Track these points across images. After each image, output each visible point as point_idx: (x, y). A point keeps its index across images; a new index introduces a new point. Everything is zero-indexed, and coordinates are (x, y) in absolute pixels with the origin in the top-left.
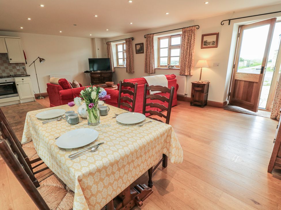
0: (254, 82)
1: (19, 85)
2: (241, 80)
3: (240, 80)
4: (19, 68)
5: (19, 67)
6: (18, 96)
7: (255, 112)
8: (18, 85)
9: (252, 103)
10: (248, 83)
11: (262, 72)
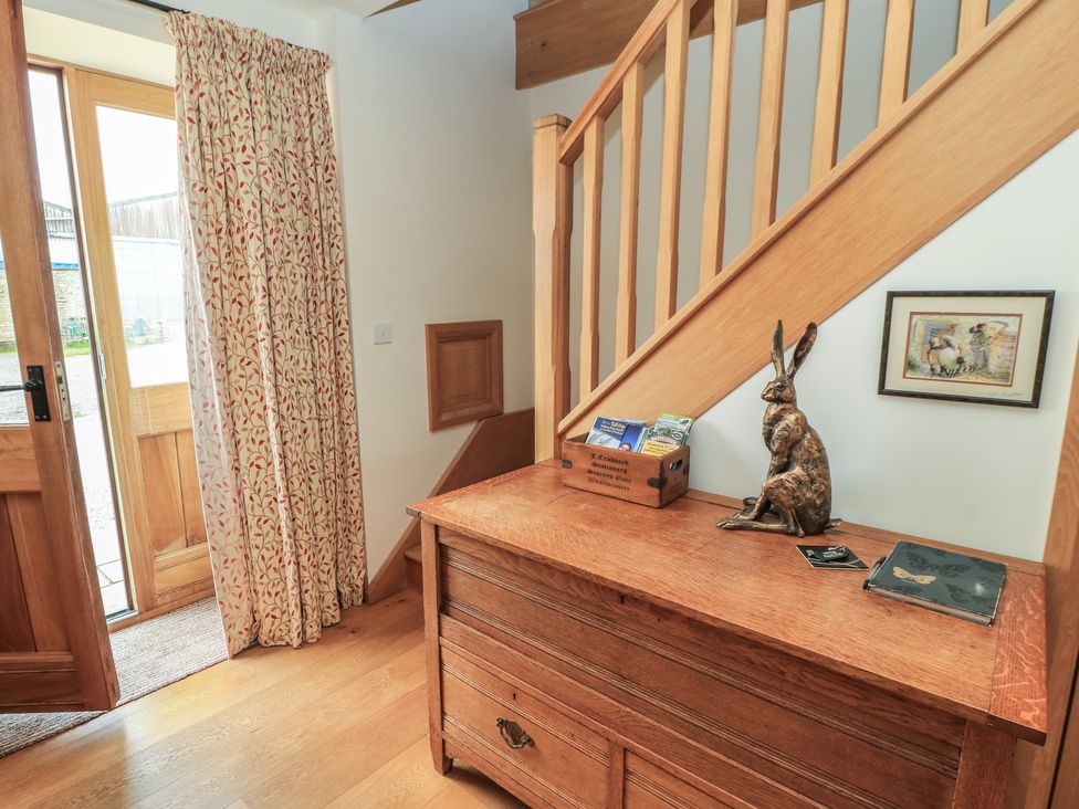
7: (108, 708)
9: (49, 645)
11: (47, 412)
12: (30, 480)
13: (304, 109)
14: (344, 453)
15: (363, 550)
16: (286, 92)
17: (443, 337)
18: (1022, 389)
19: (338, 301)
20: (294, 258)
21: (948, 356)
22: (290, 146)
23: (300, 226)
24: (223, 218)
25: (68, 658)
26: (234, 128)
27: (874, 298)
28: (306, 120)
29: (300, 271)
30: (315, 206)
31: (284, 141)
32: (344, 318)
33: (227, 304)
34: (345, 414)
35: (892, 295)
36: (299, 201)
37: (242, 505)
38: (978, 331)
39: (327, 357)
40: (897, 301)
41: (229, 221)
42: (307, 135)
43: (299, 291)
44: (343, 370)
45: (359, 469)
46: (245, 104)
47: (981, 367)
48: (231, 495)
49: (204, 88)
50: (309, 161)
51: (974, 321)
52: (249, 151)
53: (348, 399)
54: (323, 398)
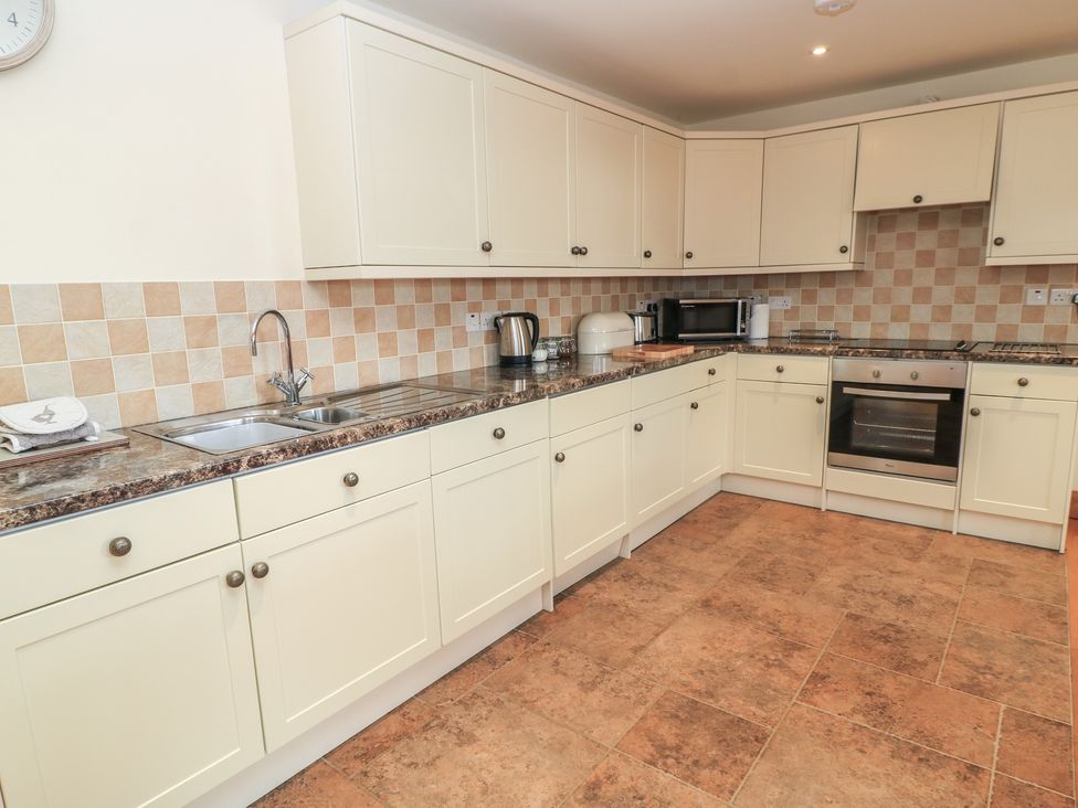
1: (983, 413)
4: (1044, 302)
5: (1045, 291)
6: (952, 481)
8: (975, 413)
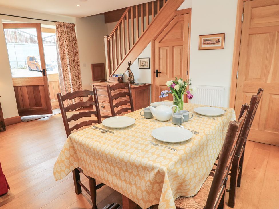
0: (38, 86)
2: (22, 86)
3: (20, 86)
7: (52, 114)
9: (44, 106)
10: (32, 88)
11: (45, 74)
12: (43, 83)
13: (72, 33)
14: (79, 84)
15: (83, 99)
16: (70, 30)
17: (94, 66)
18: (148, 67)
19: (78, 60)
20: (72, 54)
21: (143, 64)
22: (70, 38)
23: (72, 50)
24: (62, 49)
25: (47, 107)
26: (64, 37)
27: (138, 59)
28: (72, 34)
29: (72, 56)
30: (74, 47)
31: (70, 37)
32: (79, 63)
33: (63, 61)
34: (79, 78)
35: (139, 58)
36: (72, 46)
37: (66, 90)
38: (145, 62)
39: (77, 69)
40: (139, 59)
41: (63, 50)
42: (73, 36)
43: (73, 59)
44: (79, 71)
45: (82, 86)
46: (65, 33)
47: (146, 65)
48: (64, 88)
49: (60, 32)
50: (73, 40)
51: (145, 61)
52: (66, 40)
53: (80, 75)
54: (76, 75)
